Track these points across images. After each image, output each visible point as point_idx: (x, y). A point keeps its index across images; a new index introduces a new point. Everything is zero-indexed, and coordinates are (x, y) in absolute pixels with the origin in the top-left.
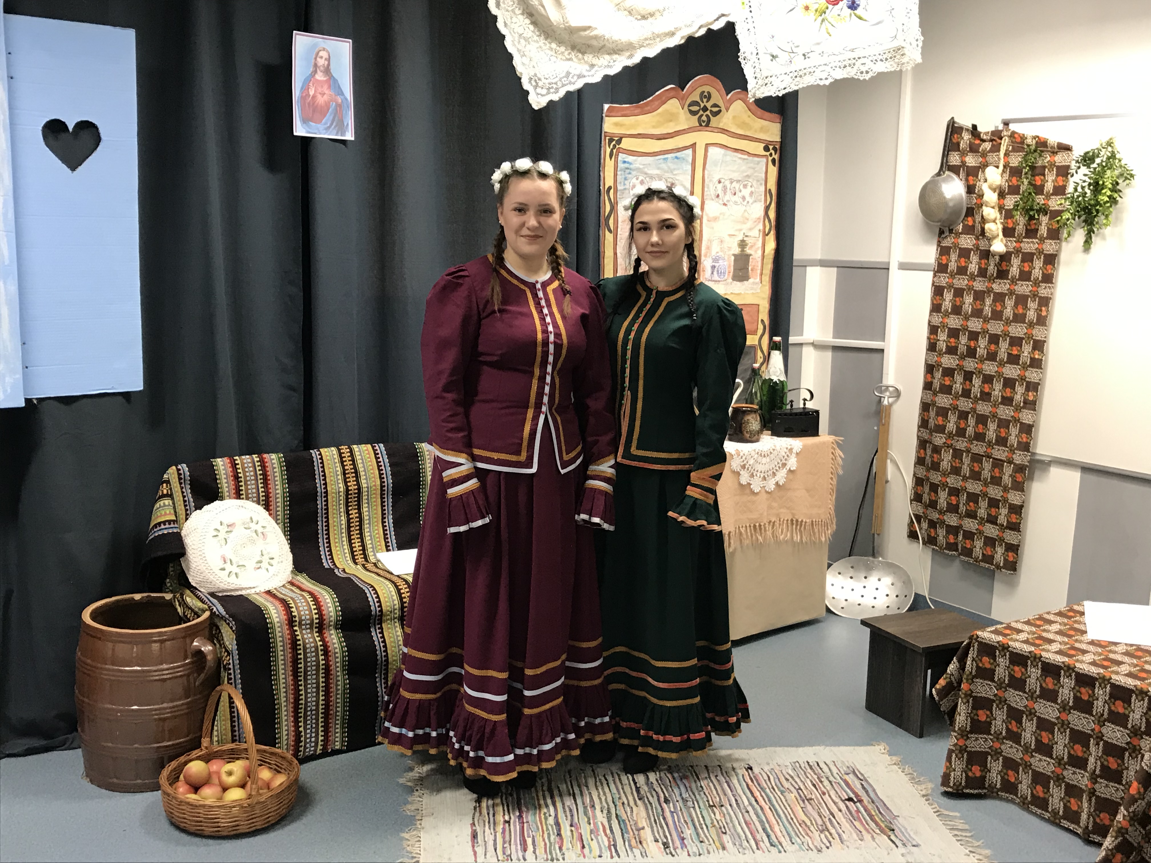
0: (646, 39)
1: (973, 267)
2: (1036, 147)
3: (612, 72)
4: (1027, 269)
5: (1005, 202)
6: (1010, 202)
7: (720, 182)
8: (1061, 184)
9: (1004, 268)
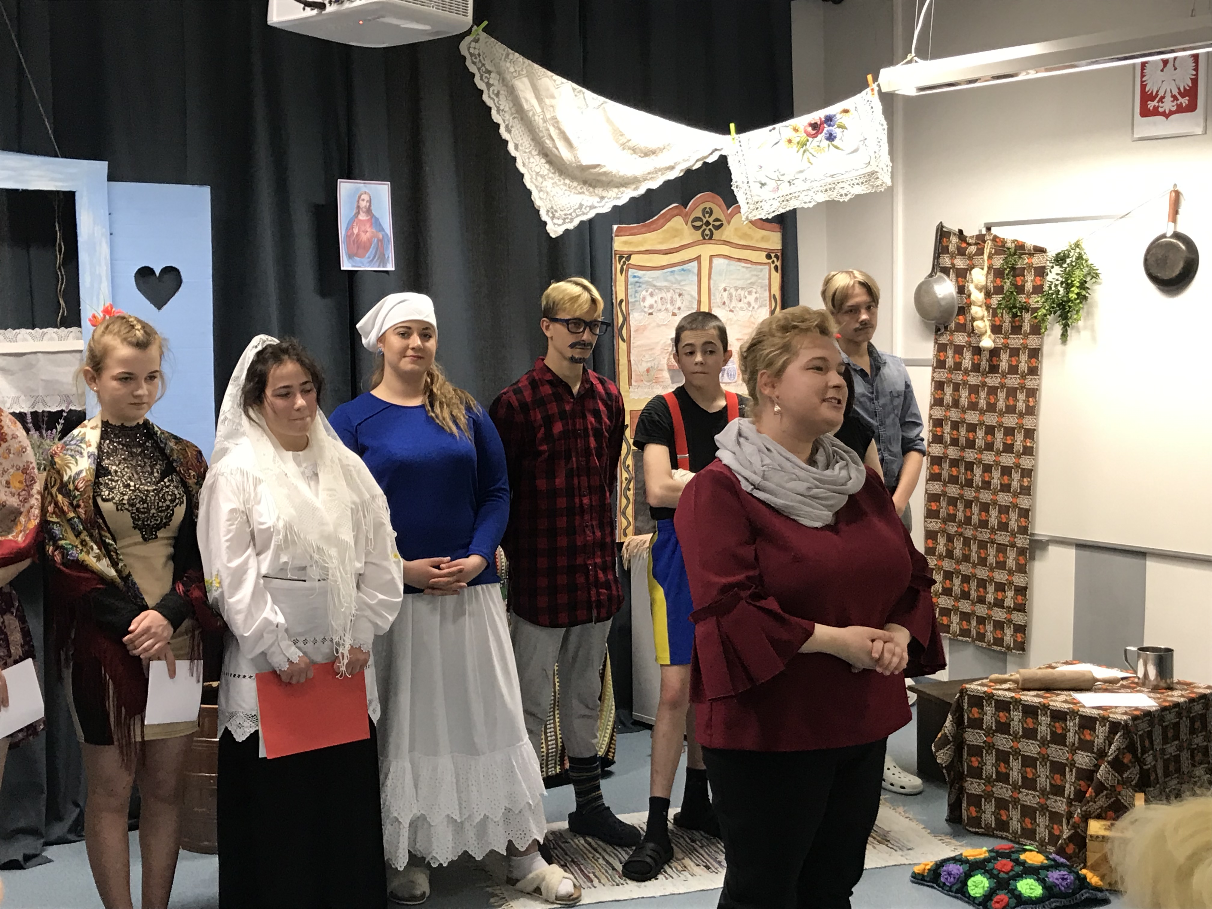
0: (649, 173)
1: (967, 362)
2: (1016, 250)
3: (620, 203)
4: (1014, 363)
5: (992, 301)
6: (995, 300)
7: (725, 290)
8: (1039, 283)
9: (995, 363)
